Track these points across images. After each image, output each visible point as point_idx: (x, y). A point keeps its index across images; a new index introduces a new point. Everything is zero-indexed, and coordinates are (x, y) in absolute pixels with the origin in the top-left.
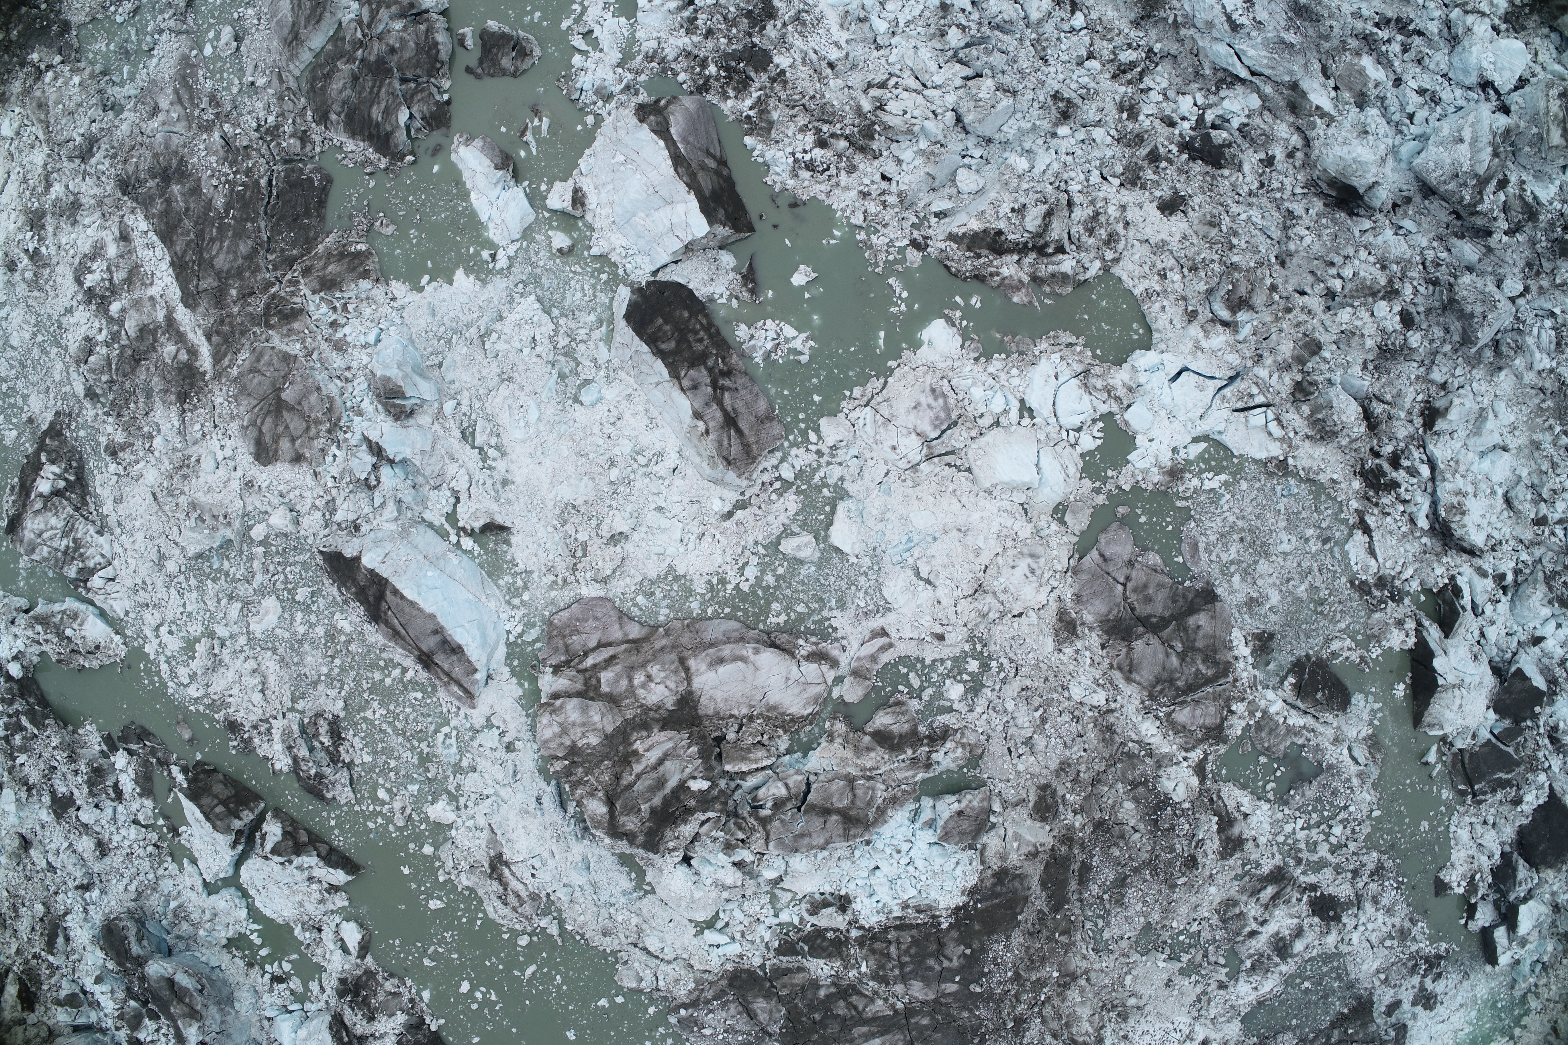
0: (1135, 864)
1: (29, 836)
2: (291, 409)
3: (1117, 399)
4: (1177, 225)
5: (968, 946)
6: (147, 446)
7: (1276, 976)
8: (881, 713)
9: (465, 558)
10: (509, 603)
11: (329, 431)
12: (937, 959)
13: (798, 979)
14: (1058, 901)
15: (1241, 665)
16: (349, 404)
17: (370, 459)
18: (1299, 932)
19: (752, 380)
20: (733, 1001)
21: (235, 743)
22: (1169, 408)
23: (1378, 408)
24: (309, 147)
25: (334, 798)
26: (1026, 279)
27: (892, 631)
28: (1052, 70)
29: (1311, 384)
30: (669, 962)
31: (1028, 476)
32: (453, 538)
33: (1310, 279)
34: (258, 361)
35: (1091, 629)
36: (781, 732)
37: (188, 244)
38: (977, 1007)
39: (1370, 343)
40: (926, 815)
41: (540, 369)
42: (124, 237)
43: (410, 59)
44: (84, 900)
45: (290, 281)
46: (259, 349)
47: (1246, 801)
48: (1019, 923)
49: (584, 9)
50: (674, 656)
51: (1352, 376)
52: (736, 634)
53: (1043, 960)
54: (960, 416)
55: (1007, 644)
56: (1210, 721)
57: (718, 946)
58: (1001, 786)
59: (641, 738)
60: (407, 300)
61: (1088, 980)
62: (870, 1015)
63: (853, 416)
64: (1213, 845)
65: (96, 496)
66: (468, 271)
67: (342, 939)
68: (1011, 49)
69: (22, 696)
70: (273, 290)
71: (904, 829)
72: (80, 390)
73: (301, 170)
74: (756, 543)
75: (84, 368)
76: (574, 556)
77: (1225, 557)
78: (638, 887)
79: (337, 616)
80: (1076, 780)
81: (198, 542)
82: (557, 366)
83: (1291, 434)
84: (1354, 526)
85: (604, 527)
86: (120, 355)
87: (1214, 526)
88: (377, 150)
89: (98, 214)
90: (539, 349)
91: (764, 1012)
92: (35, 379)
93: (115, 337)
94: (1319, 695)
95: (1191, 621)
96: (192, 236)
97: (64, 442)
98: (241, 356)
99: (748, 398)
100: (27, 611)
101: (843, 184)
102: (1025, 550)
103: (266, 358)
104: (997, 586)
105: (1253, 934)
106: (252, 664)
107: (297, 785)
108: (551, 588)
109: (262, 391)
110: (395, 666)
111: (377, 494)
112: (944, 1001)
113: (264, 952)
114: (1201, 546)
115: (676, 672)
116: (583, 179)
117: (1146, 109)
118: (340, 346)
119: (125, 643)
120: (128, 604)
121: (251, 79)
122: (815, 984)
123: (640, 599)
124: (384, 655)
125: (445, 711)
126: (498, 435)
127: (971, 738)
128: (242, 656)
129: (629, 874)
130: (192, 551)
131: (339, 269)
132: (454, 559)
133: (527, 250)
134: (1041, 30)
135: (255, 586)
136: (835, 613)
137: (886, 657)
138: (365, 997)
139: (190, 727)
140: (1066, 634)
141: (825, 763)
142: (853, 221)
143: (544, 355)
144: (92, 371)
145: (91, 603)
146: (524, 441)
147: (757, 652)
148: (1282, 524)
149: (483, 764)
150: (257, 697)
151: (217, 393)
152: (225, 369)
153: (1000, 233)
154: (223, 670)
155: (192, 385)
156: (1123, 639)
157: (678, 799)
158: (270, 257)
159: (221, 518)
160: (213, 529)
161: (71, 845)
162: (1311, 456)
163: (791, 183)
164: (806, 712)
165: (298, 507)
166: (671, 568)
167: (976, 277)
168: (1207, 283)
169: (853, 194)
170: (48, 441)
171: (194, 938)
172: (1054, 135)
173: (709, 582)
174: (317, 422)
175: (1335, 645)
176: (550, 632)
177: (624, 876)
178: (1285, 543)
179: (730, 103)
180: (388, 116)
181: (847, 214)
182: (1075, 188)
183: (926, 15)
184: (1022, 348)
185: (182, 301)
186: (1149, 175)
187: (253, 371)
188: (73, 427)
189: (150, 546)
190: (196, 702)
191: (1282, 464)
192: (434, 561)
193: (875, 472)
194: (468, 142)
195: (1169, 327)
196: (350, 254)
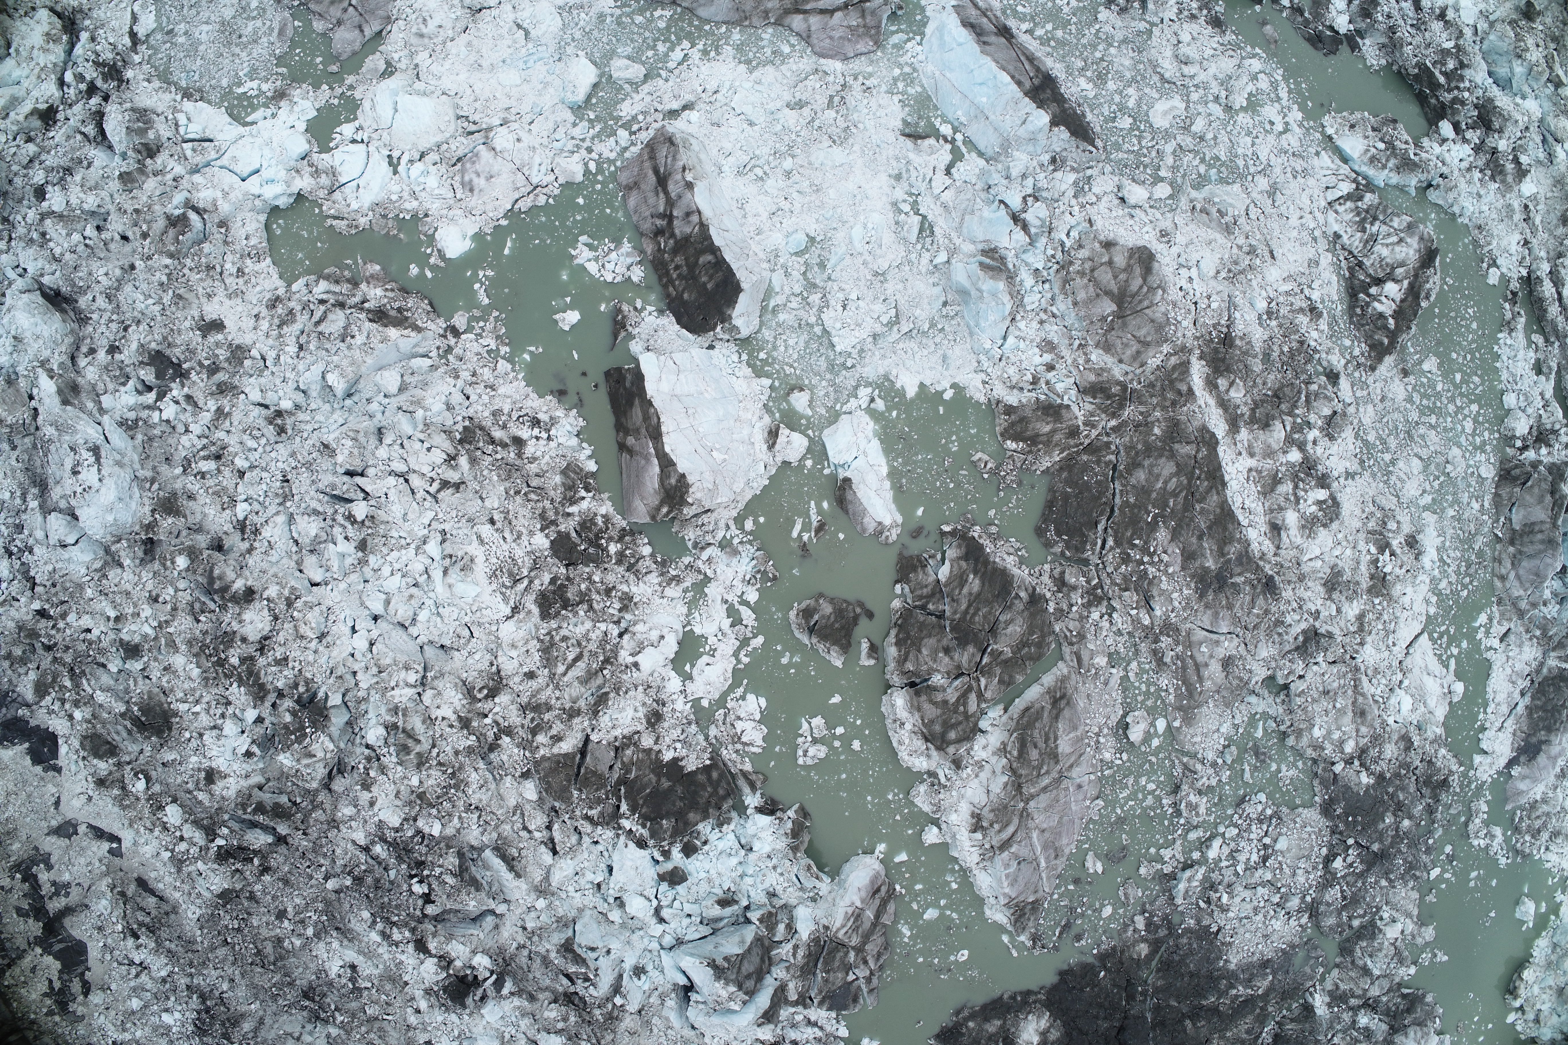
2: (1108, 293)
3: (311, 165)
4: (212, 310)
6: (1273, 304)
9: (951, 117)
10: (915, 70)
11: (1071, 263)
16: (1047, 286)
17: (1029, 216)
19: (637, 228)
21: (1217, 9)
22: (267, 149)
23: (90, 130)
24: (1056, 573)
26: (363, 286)
28: (280, 464)
29: (139, 152)
31: (405, 100)
32: (959, 137)
33: (112, 246)
34: (1138, 352)
37: (1203, 499)
39: (78, 178)
41: (843, 277)
42: (1276, 529)
43: (930, 636)
45: (1093, 426)
46: (1136, 365)
49: (736, 654)
51: (104, 159)
52: (702, 2)
54: (453, 165)
60: (970, 378)
63: (550, 178)
65: (1338, 274)
66: (902, 393)
68: (313, 493)
69: (1443, 106)
70: (1113, 423)
72: (1344, 383)
73: (1067, 546)
74: (667, 80)
75: (1339, 408)
76: (843, 97)
77: (259, 23)
79: (1091, 94)
81: (1228, 194)
82: (825, 276)
83: (170, 117)
84: (143, 42)
85: (807, 118)
86: (1295, 406)
87: (260, 50)
88: (981, 547)
89: (1304, 567)
90: (841, 296)
92: (1396, 415)
93: (1297, 428)
96: (1198, 507)
97: (1368, 337)
98: (1157, 362)
99: (643, 208)
100: (1429, 185)
101: (509, 402)
102: (426, 40)
103: (1128, 353)
104: (458, 12)
106: (1186, 70)
108: (871, 75)
109: (1138, 320)
110: (1040, 38)
111: (1030, 191)
114: (275, 33)
116: (765, 458)
117: (206, 417)
118: (1048, 346)
119: (1323, 127)
120: (1316, 161)
121: (1114, 671)
123: (786, 49)
126: (897, 223)
128: (1197, 81)
130: (1236, 187)
131: (1038, 425)
132: (961, 117)
133: (837, 400)
134: (281, 508)
135: (1174, 142)
136: (609, 11)
142: (509, 366)
143: (836, 288)
144: (1329, 400)
145: (1354, 171)
146: (872, 211)
148: (202, 48)
150: (1185, 37)
151: (1189, 334)
152: (1176, 353)
153: (370, 320)
154: (1221, 76)
155: (1216, 351)
158: (1112, 457)
159: (1198, 207)
160: (1209, 202)
162: (160, 100)
163: (560, 413)
165: (1117, 201)
166: (751, 71)
167: (407, 292)
168: (201, 250)
169: (502, 390)
170: (1386, 341)
172: (297, 407)
173: (718, 54)
174: (1082, 274)
176: (878, 33)
178: (204, 33)
179: (603, 511)
180: (961, 577)
181: (512, 374)
182: (292, 349)
183: (385, 550)
184: (383, 222)
185: (1217, 443)
186: (222, 354)
187: (1146, 344)
188: (1357, 352)
189: (1283, 209)
190: (1254, 56)
191: (187, 95)
192: (981, 114)
193: (542, 127)
194: (880, 529)
195: (247, 221)
196: (1024, 440)
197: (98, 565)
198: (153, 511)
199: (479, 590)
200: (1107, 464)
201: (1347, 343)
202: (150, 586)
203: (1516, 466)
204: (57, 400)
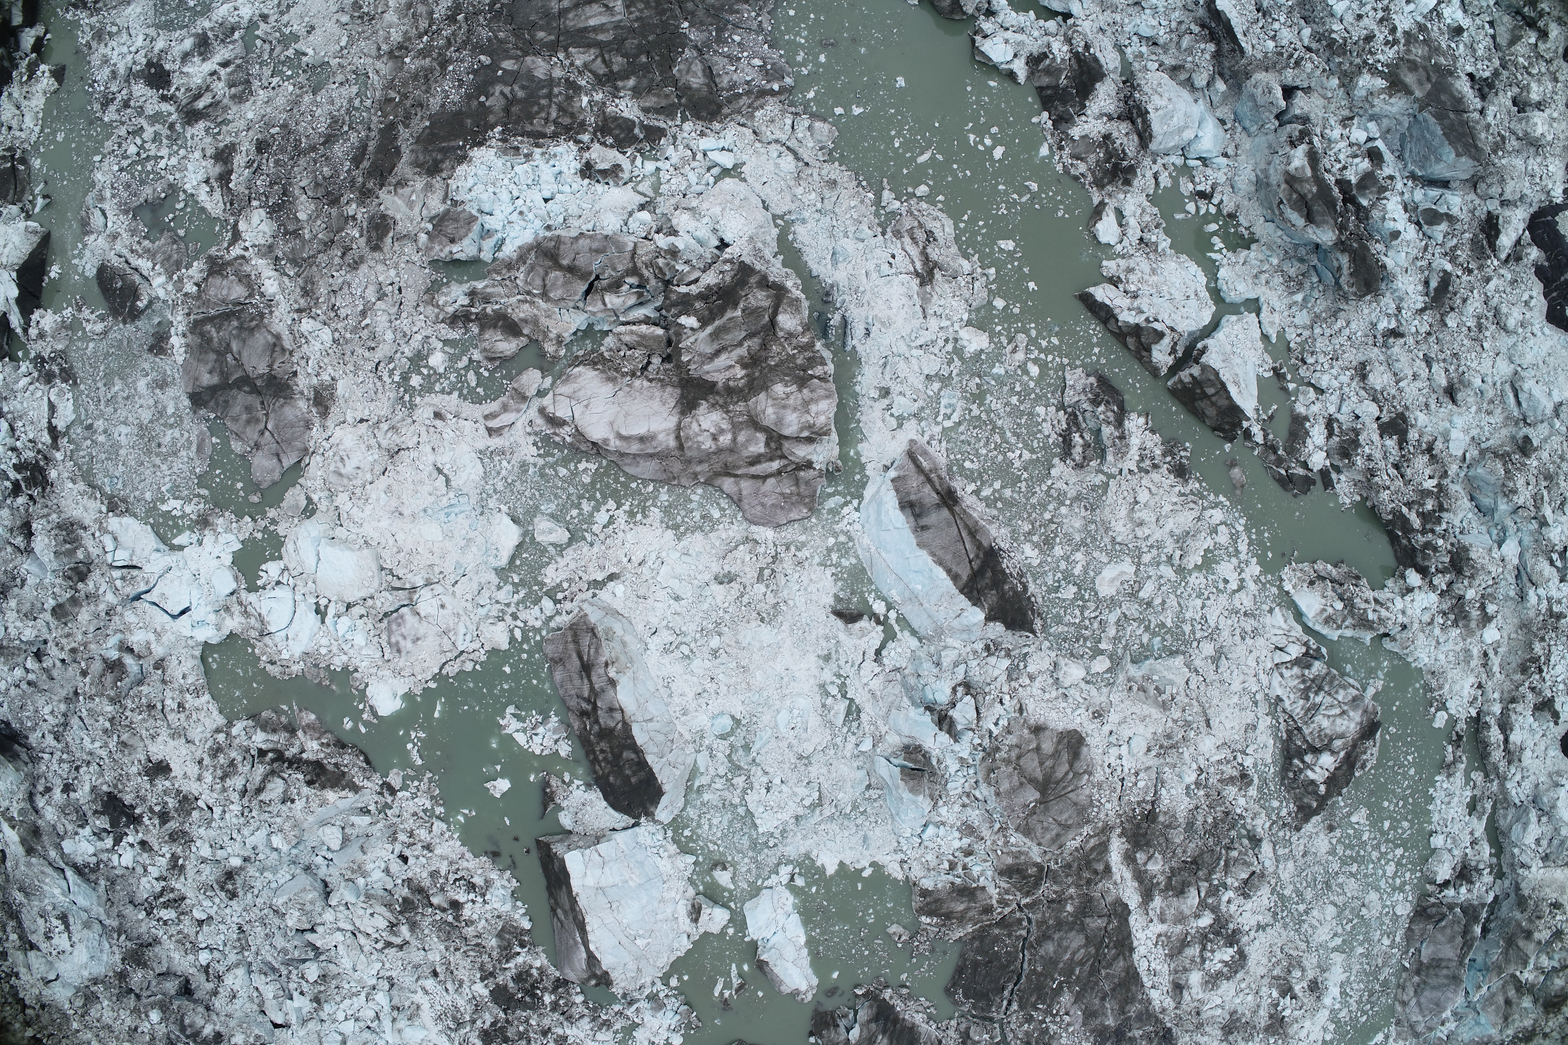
0: (313, 155)
1: (1446, 399)
2: (1032, 781)
3: (240, 604)
4: (157, 751)
5: (482, 104)
6: (1203, 777)
7: (214, 19)
8: (508, 353)
9: (885, 592)
10: (850, 539)
11: (998, 749)
12: (514, 96)
13: (651, 101)
14: (389, 133)
15: (181, 328)
16: (971, 771)
17: (954, 714)
18: (186, 57)
19: (563, 701)
20: (723, 89)
21: (1183, 453)
22: (195, 585)
23: (19, 541)
24: (963, 1027)
25: (1088, 375)
26: (300, 733)
27: (482, 431)
28: (235, 919)
29: (70, 578)
30: (777, 141)
31: (328, 551)
32: (892, 615)
33: (55, 673)
34: (1058, 836)
35: (302, 393)
36: (606, 354)
37: (1109, 965)
38: (489, 40)
39: (13, 603)
40: (488, 244)
41: (768, 760)
42: (1178, 988)
44: (1398, 321)
45: (1007, 905)
46: (1055, 847)
47: (203, 196)
48: (430, 117)
50: (688, 453)
51: (36, 576)
52: (627, 461)
53: (415, 77)
54: (380, 621)
55: (380, 395)
56: (217, 281)
57: (723, 149)
58: (415, 258)
59: (736, 380)
60: (889, 858)
61: (379, 49)
62: (592, 51)
63: (476, 645)
64: (239, 160)
65: (1276, 737)
66: (822, 870)
67: (1121, 225)
68: (267, 948)
69: (1414, 549)
70: (1028, 901)
71: (512, 235)
72: (1266, 848)
73: (974, 1007)
74: (592, 545)
75: (1258, 869)
76: (773, 571)
77: (177, 434)
78: (790, 224)
80: (346, 250)
81: (1169, 669)
82: (750, 758)
83: (97, 534)
84: (64, 435)
85: (735, 593)
86: (1212, 873)
87: (179, 465)
88: (892, 1008)
89: (1204, 1016)
90: (765, 779)
91: (695, 73)
92: (1316, 868)
93: (1214, 891)
94: (119, 285)
95: (215, 380)
96: (1103, 972)
97: (1297, 799)
98: (1076, 844)
99: (569, 686)
100: (1387, 635)
101: (446, 863)
102: (345, 481)
103: (1048, 836)
104: (375, 454)
105: (225, 64)
106: (1139, 533)
107: (1126, 397)
108: (804, 544)
109: (1061, 805)
110: (986, 499)
111: (960, 677)
112: (519, 53)
113: (1213, 227)
114: (194, 448)
115: (688, 438)
116: (689, 930)
117: (163, 862)
118: (968, 829)
119: (1282, 580)
120: (1268, 620)
122: (637, 93)
123: (716, 514)
124: (995, 512)
125: (944, 444)
126: (824, 706)
127: (431, 311)
128: (1151, 541)
129: (795, 240)
130: (1179, 660)
131: (953, 905)
132: (894, 595)
133: (758, 876)
134: (240, 957)
135: (1119, 611)
136: (532, 460)
137: (494, 406)
138: (1108, 161)
139: (1231, 479)
140: (324, 394)
141: (566, 317)
142: (444, 826)
143: (760, 773)
144: (1250, 864)
145: (1307, 630)
146: (799, 694)
147: (606, 441)
148: (122, 452)
149: (918, 382)
150: (1143, 496)
151: (1111, 814)
152: (1096, 836)
153: (309, 783)
154: (1177, 532)
155: (1138, 826)
156: (275, 377)
157: (711, 311)
158: (1024, 933)
159: (1135, 688)
160: (1147, 678)
161: (1397, 382)
162: (86, 509)
163: (494, 875)
164: (580, 369)
165: (1050, 681)
166: (679, 538)
167: (343, 746)
168: (140, 692)
169: (438, 851)
170: (1315, 804)
171: (1287, 256)
172: (246, 860)
173: (645, 516)
174: (1007, 761)
175: (99, 327)
176: (813, 501)
177: (799, 238)
178: (124, 434)
179: (538, 964)
180: (870, 1039)
181: (448, 834)
182: (236, 808)
183: (338, 999)
184: (314, 671)
185: (1129, 912)
186: (172, 803)
187: (1066, 827)
188: (1284, 812)
189: (1226, 675)
190: (1216, 505)
191: (112, 508)
192: (914, 598)
193: (466, 587)
194: (796, 993)
195: (183, 659)
196: (939, 916)
197: (79, 1002)
198: (123, 960)
199: (425, 1033)
200: (1018, 938)
201: (1275, 804)
202: (128, 1022)
203: (1433, 905)
204: (20, 851)
